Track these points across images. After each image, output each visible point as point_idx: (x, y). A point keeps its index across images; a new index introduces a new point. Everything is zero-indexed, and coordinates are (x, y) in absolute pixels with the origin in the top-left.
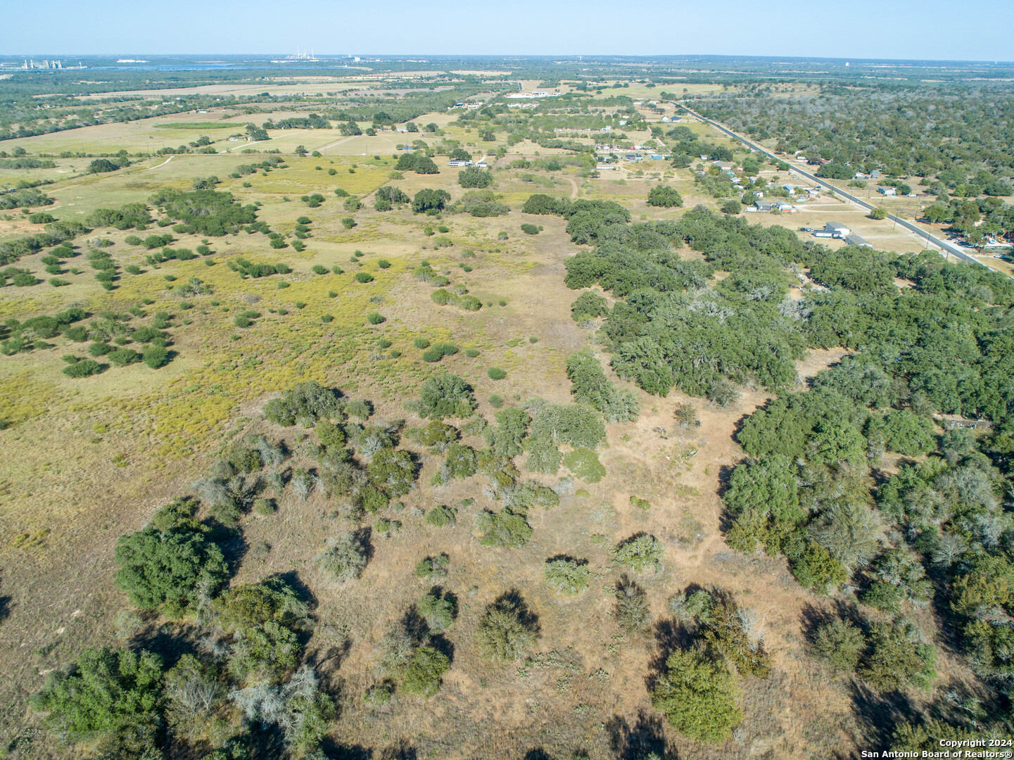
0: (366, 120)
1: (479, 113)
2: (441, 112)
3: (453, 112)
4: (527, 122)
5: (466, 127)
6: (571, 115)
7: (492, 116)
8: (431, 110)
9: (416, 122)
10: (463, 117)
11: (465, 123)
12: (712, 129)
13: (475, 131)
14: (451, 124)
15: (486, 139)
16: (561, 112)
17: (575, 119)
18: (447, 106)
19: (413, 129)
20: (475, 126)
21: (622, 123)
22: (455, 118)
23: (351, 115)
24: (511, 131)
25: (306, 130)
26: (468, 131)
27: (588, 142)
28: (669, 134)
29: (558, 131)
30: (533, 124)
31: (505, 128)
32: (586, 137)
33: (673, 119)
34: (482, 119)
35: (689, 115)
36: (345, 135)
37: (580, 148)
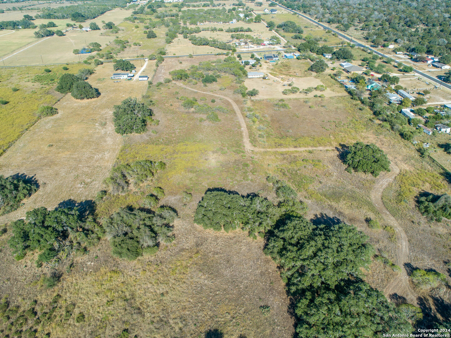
0: (67, 18)
1: (146, 9)
2: (123, 7)
3: (130, 7)
4: (178, 15)
5: (136, 21)
6: (206, 9)
7: (154, 11)
8: (114, 7)
9: (98, 21)
10: (135, 13)
11: (136, 18)
12: (303, 20)
13: (142, 25)
14: (127, 19)
15: (149, 37)
16: (198, 6)
17: (209, 13)
18: (126, 3)
19: (95, 28)
20: (142, 21)
21: (242, 15)
22: (129, 13)
23: (56, 14)
24: (168, 26)
25: (14, 31)
26: (137, 27)
27: (224, 37)
28: (280, 26)
29: (201, 25)
30: (182, 18)
31: (163, 23)
32: (222, 30)
33: (272, 11)
34: (147, 14)
35: (278, 6)
36: (38, 37)
37: (224, 47)
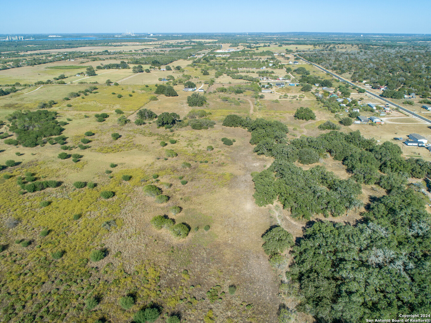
0: (148, 64)
1: (202, 60)
2: (185, 59)
3: (190, 59)
4: (224, 64)
5: (195, 67)
6: (246, 61)
7: (208, 61)
8: (179, 58)
9: (170, 65)
10: (194, 62)
11: (195, 65)
12: (315, 68)
13: (199, 69)
14: (188, 66)
15: (204, 74)
16: (241, 59)
17: (248, 63)
18: (188, 56)
19: (169, 69)
20: (200, 67)
21: (271, 65)
22: (190, 62)
23: (141, 61)
24: (217, 69)
25: (117, 70)
26: (196, 70)
27: (255, 76)
28: (295, 71)
29: (240, 69)
30: (228, 65)
31: (214, 68)
32: (254, 72)
33: (295, 62)
34: (203, 63)
35: (301, 60)
36: (135, 73)
37: (252, 80)
